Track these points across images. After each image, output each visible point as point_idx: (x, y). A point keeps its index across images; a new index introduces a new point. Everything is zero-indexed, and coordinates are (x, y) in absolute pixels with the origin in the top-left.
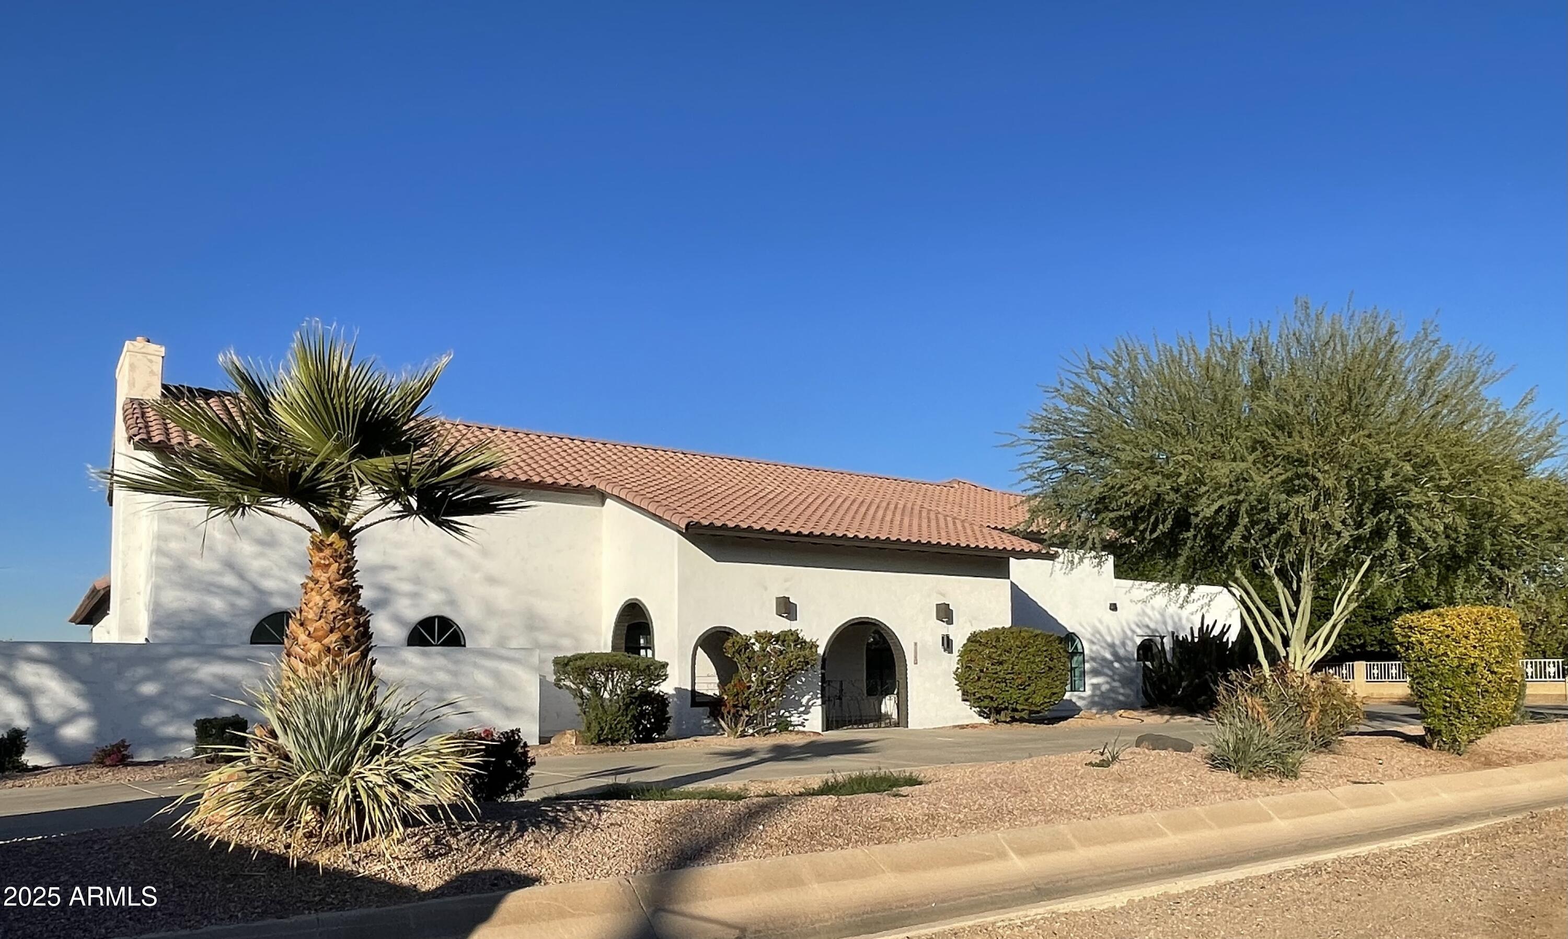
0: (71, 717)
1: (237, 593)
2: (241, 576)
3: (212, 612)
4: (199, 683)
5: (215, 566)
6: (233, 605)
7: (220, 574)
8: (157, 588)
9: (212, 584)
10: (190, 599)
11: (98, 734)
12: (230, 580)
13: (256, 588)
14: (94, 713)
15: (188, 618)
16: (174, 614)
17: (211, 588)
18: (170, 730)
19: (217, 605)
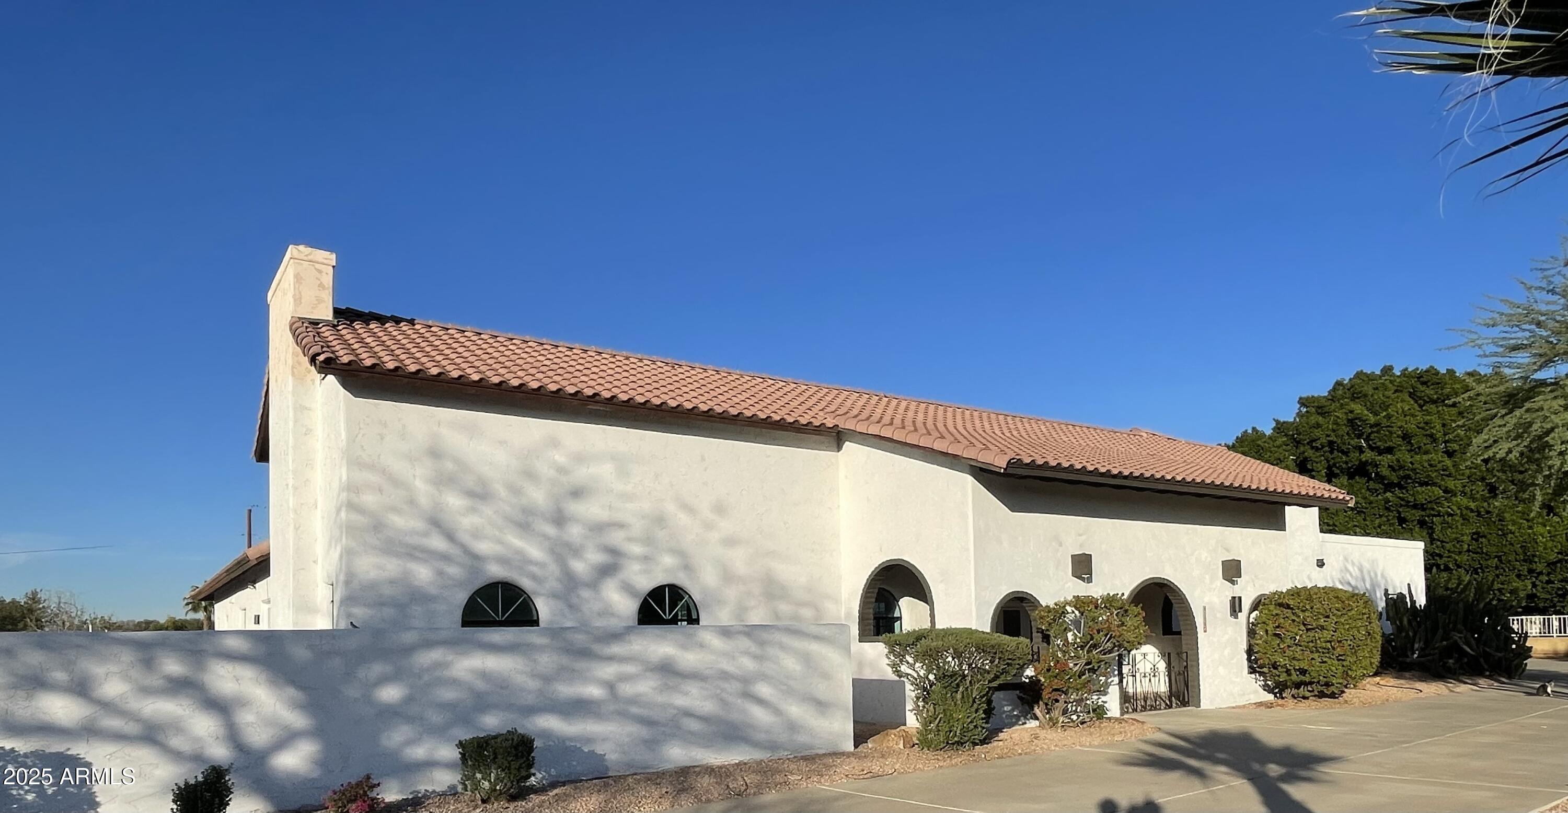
0: (287, 739)
1: (445, 558)
2: (450, 536)
3: (416, 583)
4: (455, 682)
5: (418, 524)
6: (440, 573)
7: (426, 534)
8: (348, 554)
9: (415, 548)
10: (391, 567)
11: (323, 763)
12: (438, 543)
13: (467, 551)
14: (317, 733)
15: (388, 591)
16: (373, 586)
17: (415, 553)
18: (419, 752)
19: (423, 574)
